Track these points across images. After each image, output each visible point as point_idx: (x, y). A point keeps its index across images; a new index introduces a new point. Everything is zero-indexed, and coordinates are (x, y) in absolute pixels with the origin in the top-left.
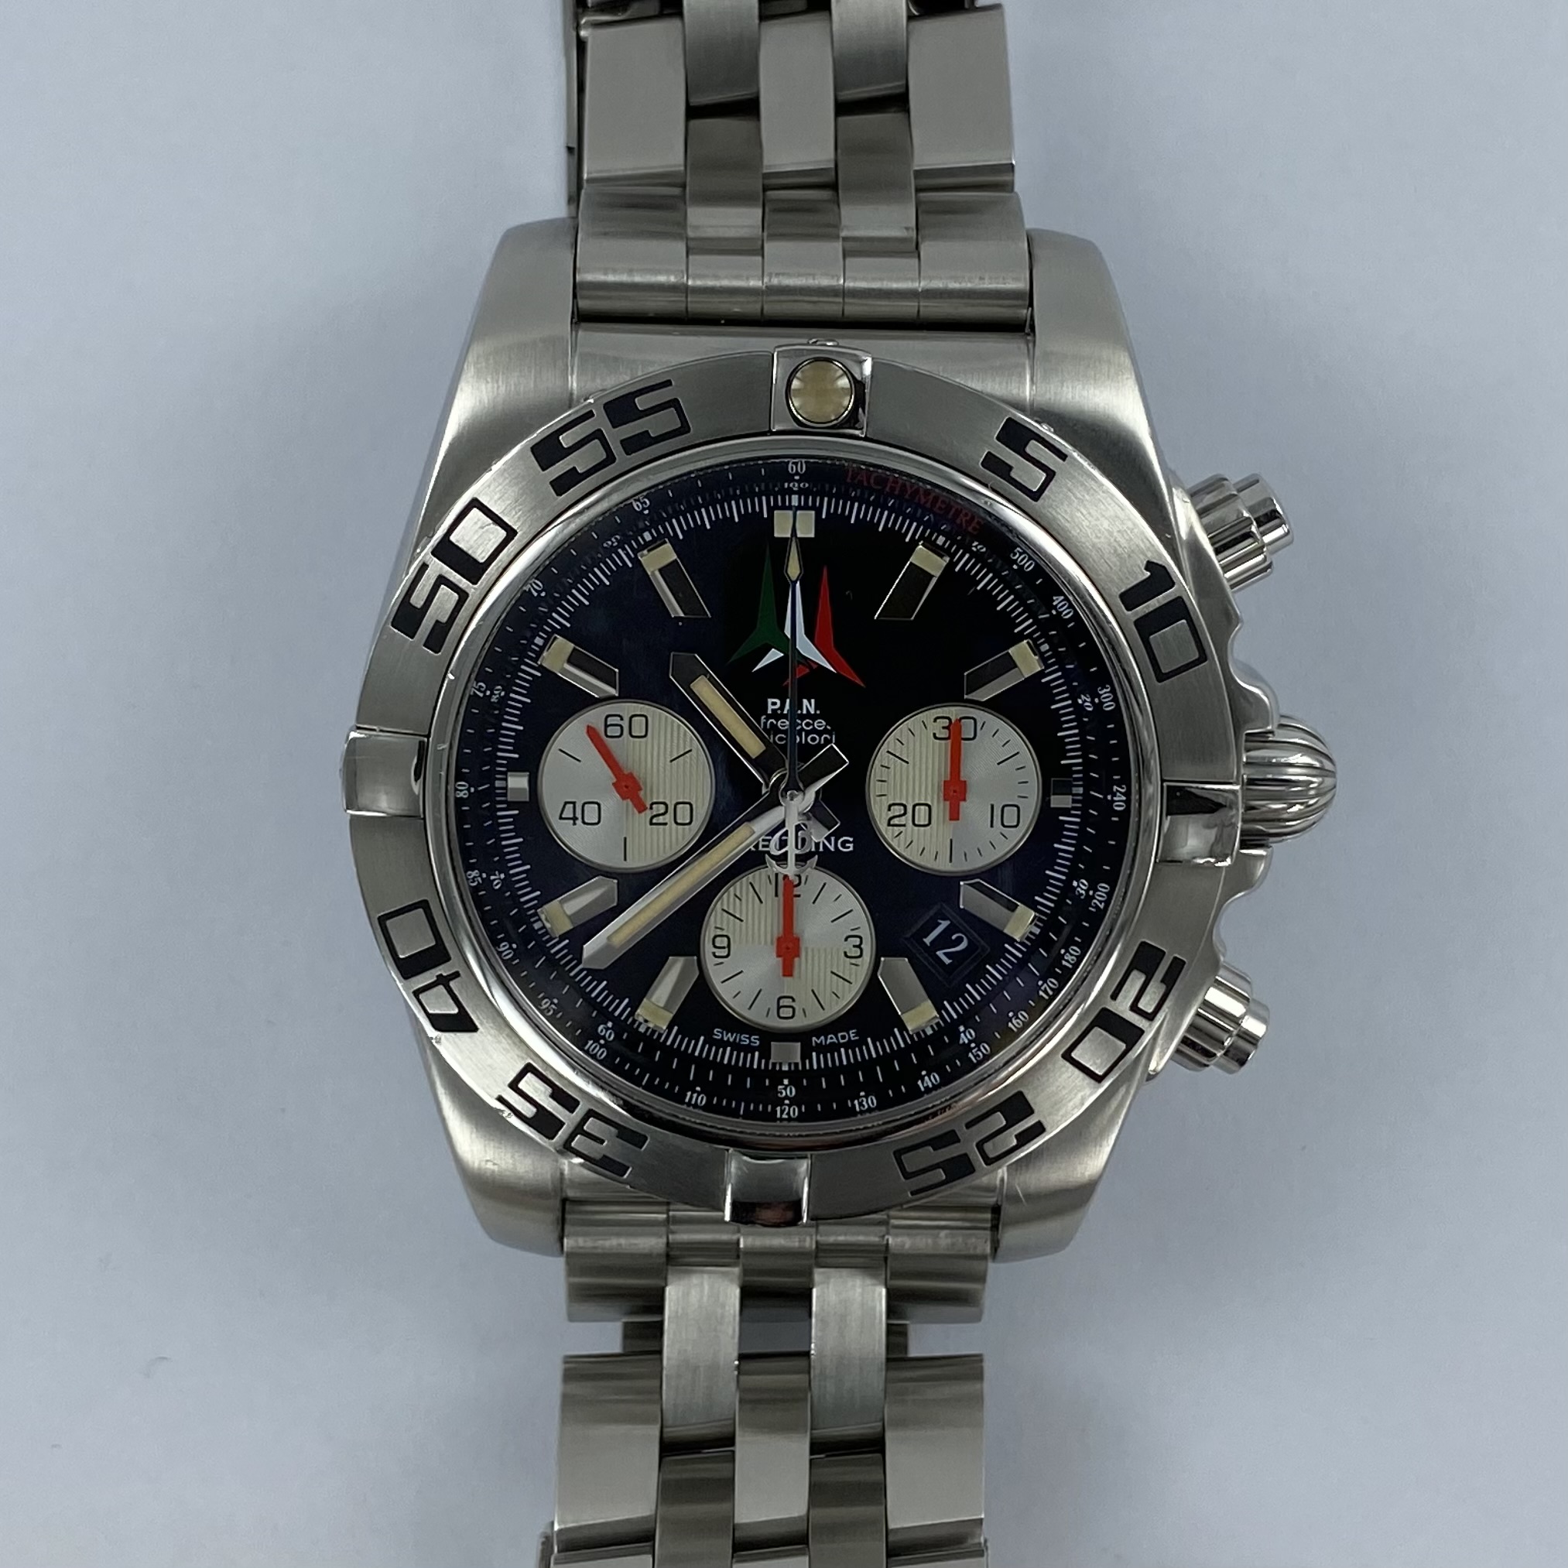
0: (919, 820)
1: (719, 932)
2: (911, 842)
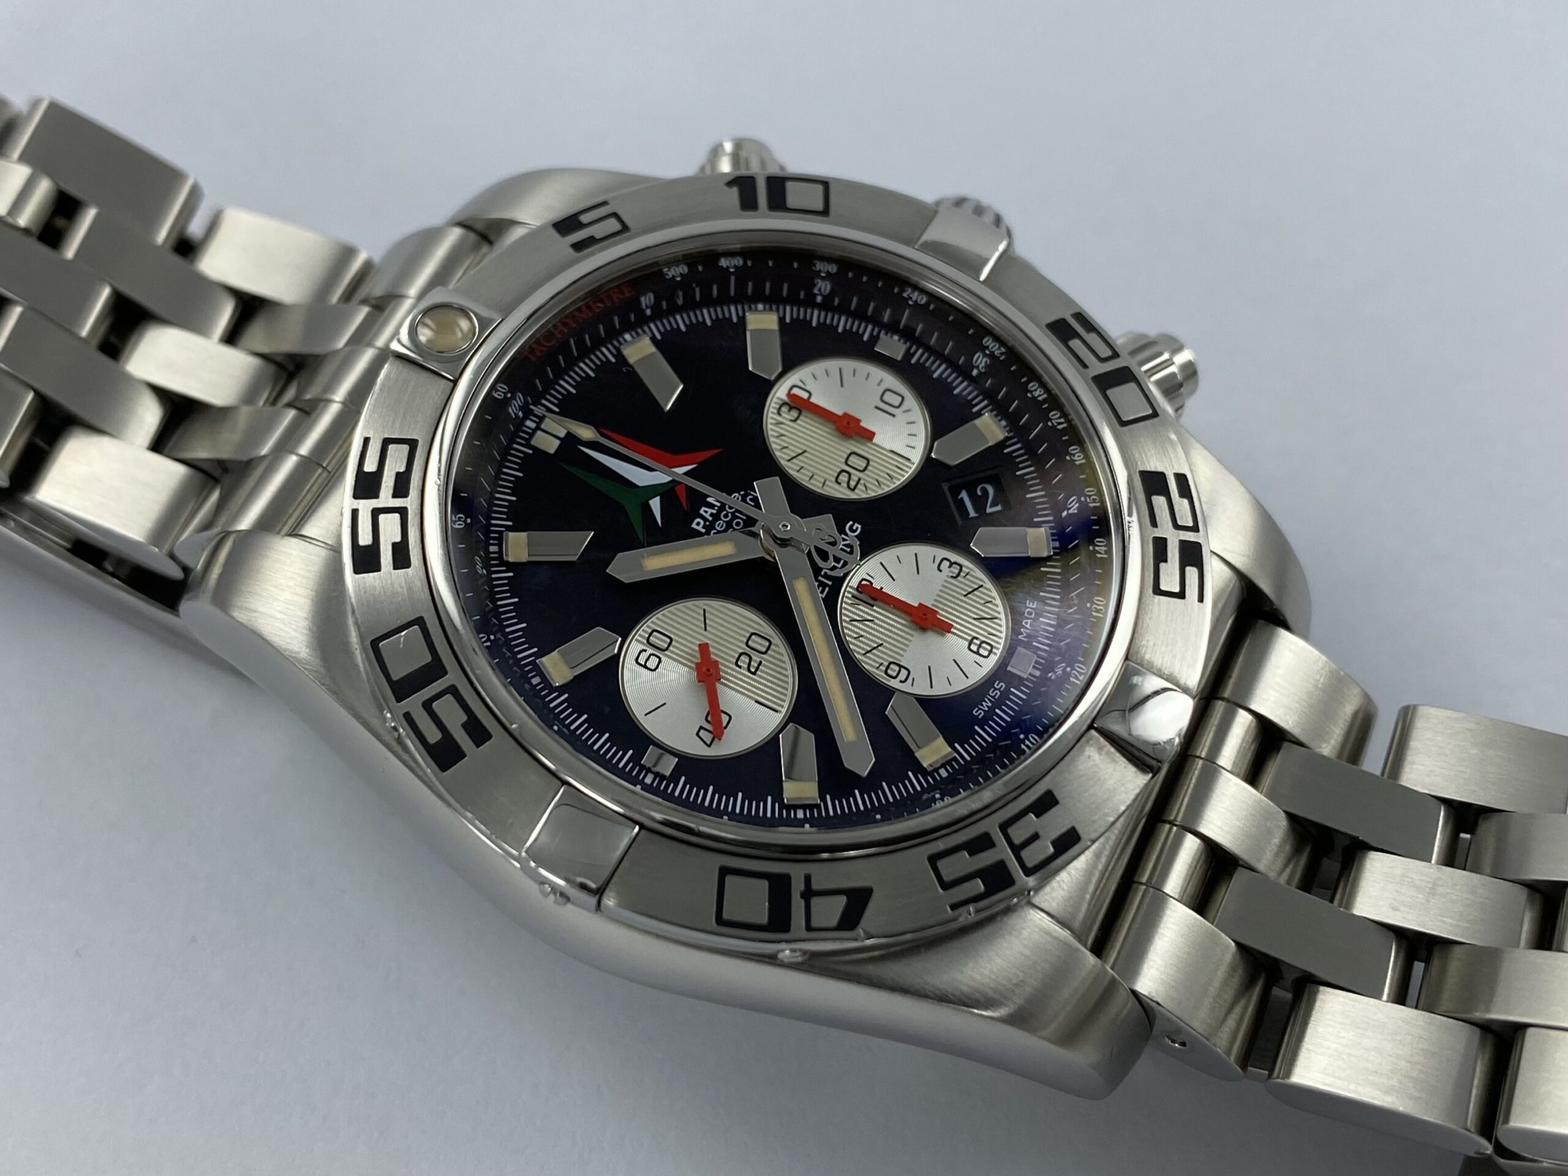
1: (883, 668)
2: (877, 481)
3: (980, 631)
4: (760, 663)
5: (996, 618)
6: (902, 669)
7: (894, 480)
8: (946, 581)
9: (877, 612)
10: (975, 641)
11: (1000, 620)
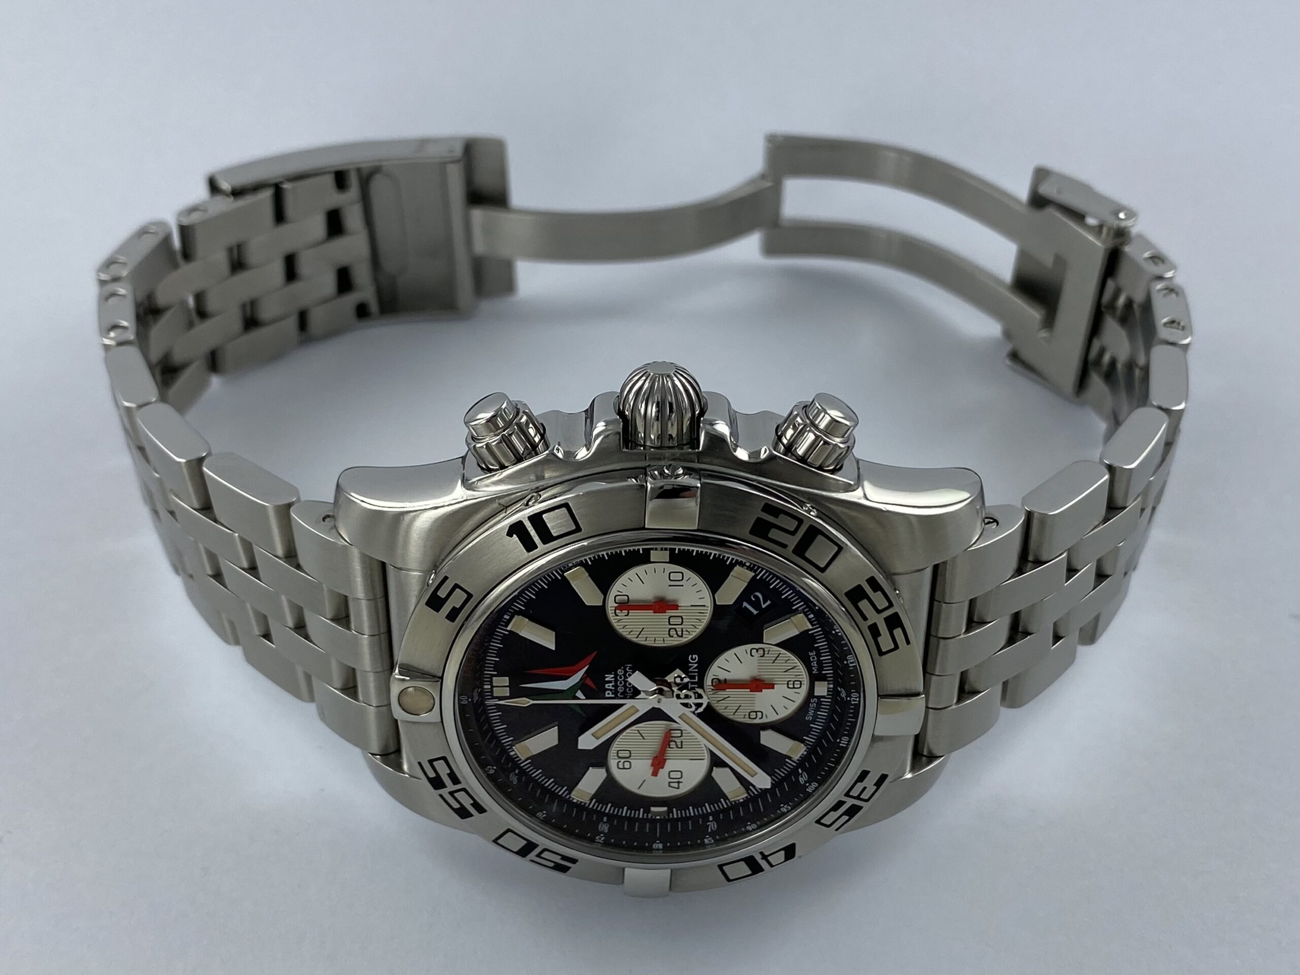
0: (679, 622)
1: (747, 716)
2: (693, 625)
3: (790, 676)
4: (682, 742)
5: (796, 666)
6: (758, 713)
7: (702, 621)
8: (759, 660)
9: (729, 692)
10: (790, 683)
11: (799, 666)
